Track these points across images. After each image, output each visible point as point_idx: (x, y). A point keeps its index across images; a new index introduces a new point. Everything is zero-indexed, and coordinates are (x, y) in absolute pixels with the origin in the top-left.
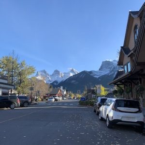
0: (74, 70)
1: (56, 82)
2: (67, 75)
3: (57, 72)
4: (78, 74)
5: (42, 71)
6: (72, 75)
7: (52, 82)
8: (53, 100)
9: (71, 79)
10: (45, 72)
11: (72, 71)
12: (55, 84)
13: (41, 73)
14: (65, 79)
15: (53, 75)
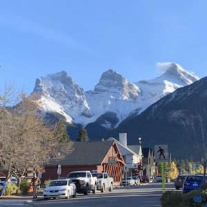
0: (180, 68)
1: (109, 117)
2: (152, 89)
3: (112, 80)
4: (196, 83)
5: (53, 78)
6: (170, 88)
7: (93, 120)
8: (69, 189)
9: (167, 103)
10: (65, 79)
11: (172, 73)
12: (108, 125)
13: (51, 85)
14: (143, 106)
15: (97, 90)
